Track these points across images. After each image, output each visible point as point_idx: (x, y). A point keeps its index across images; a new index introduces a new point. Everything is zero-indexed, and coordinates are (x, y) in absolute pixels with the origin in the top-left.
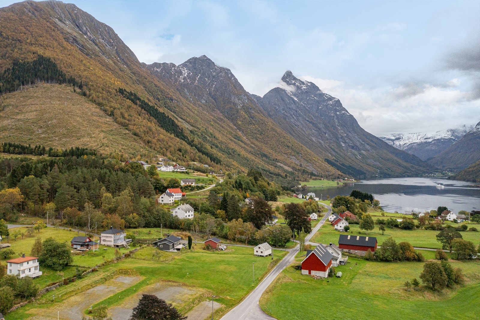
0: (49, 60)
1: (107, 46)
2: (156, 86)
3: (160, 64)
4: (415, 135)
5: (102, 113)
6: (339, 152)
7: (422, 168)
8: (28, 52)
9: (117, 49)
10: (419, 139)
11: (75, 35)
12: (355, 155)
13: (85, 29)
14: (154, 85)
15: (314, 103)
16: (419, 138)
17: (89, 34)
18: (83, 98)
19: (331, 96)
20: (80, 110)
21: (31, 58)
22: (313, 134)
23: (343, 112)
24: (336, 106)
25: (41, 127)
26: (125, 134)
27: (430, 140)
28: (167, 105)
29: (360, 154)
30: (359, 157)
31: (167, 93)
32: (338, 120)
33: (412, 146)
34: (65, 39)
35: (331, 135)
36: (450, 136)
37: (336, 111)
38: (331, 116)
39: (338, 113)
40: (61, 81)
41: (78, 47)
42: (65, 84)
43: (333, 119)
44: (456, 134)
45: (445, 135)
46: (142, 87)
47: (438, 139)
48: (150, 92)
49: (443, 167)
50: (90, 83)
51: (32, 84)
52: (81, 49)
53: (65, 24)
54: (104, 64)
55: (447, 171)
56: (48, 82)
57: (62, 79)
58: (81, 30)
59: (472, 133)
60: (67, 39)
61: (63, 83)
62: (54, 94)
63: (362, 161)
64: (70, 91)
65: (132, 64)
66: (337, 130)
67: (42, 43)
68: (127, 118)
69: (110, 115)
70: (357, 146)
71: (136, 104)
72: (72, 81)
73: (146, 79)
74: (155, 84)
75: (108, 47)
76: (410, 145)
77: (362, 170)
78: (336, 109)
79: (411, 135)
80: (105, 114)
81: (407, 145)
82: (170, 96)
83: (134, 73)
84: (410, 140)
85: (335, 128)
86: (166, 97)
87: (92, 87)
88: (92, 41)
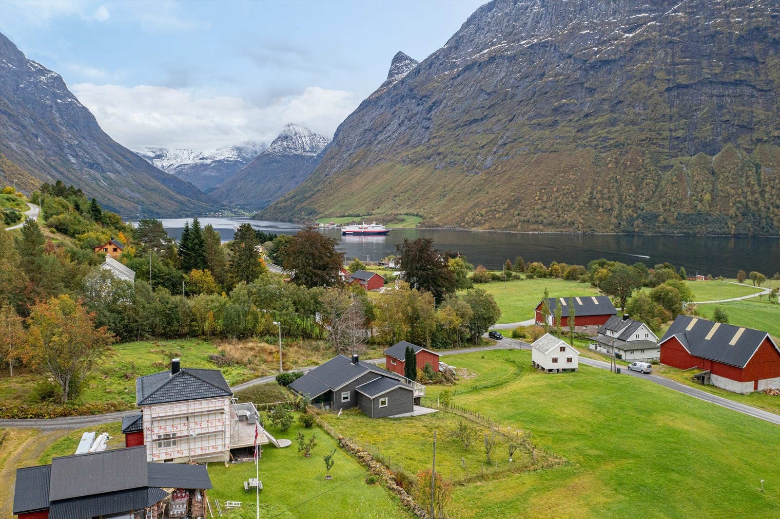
4: (186, 152)
6: (66, 173)
7: (202, 204)
10: (191, 159)
12: (95, 179)
15: (8, 75)
16: (192, 157)
19: (43, 67)
22: (10, 135)
23: (70, 100)
24: (54, 87)
27: (208, 162)
29: (106, 179)
30: (104, 183)
32: (60, 114)
33: (182, 169)
35: (48, 140)
36: (236, 157)
37: (55, 96)
38: (46, 106)
39: (59, 101)
43: (51, 111)
44: (244, 154)
45: (228, 155)
47: (220, 161)
49: (230, 202)
55: (238, 208)
59: (267, 155)
63: (109, 190)
66: (60, 132)
70: (99, 164)
76: (178, 167)
77: (112, 205)
78: (54, 93)
79: (178, 152)
81: (175, 166)
84: (179, 160)
85: (55, 128)
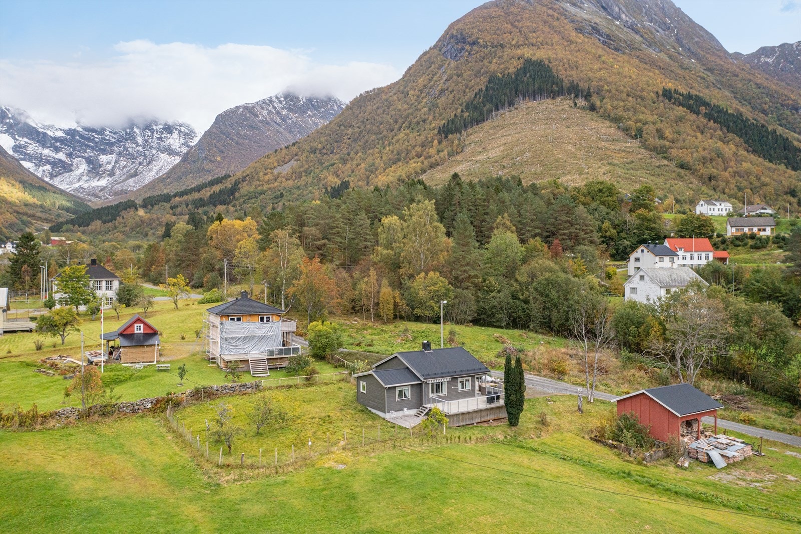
0: (540, 63)
1: (658, 31)
2: (759, 86)
3: (773, 48)
5: (620, 134)
8: (510, 59)
9: (677, 34)
11: (598, 21)
13: (617, 9)
14: (753, 86)
17: (623, 16)
18: (590, 115)
20: (576, 134)
21: (513, 67)
25: (504, 167)
26: (659, 167)
28: (784, 121)
31: (786, 96)
34: (576, 29)
40: (555, 92)
41: (599, 40)
42: (561, 97)
46: (727, 93)
48: (745, 100)
50: (606, 87)
51: (510, 106)
52: (606, 42)
53: (581, 8)
54: (647, 60)
56: (534, 99)
57: (557, 89)
58: (609, 14)
60: (579, 30)
61: (559, 95)
62: (541, 116)
64: (568, 106)
65: (709, 53)
67: (534, 41)
68: (670, 137)
69: (635, 137)
71: (698, 113)
72: (573, 89)
73: (737, 76)
74: (756, 84)
75: (660, 33)
80: (626, 137)
82: (791, 102)
83: (711, 70)
86: (782, 105)
87: (607, 94)
88: (629, 28)
